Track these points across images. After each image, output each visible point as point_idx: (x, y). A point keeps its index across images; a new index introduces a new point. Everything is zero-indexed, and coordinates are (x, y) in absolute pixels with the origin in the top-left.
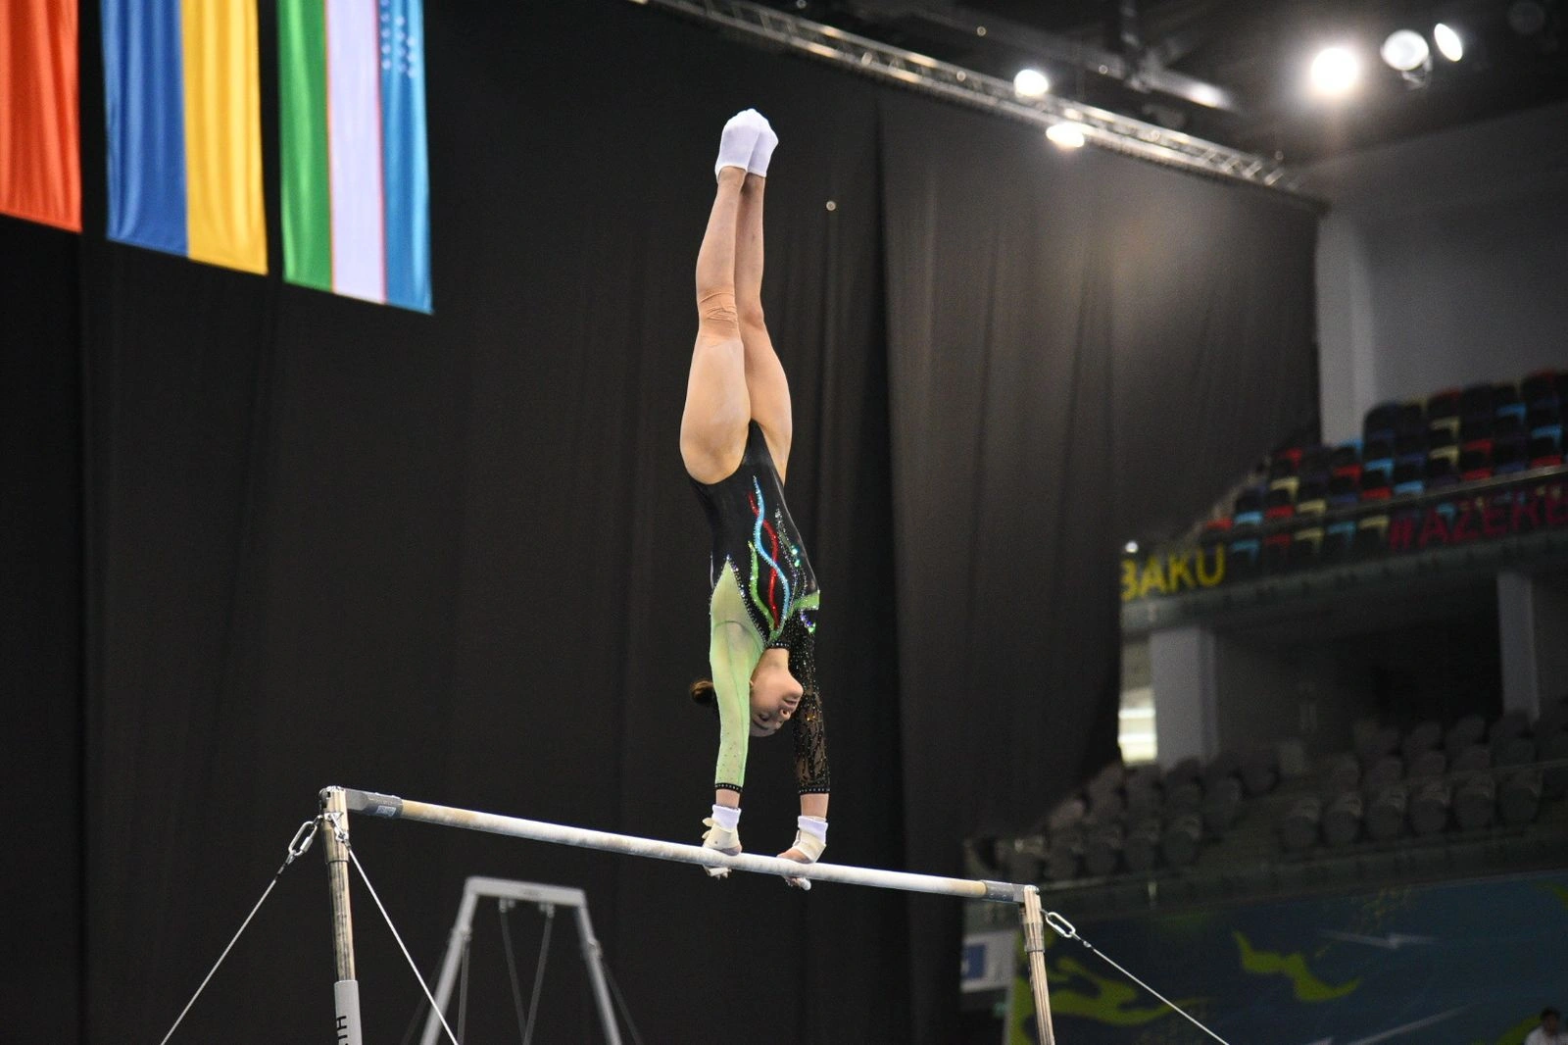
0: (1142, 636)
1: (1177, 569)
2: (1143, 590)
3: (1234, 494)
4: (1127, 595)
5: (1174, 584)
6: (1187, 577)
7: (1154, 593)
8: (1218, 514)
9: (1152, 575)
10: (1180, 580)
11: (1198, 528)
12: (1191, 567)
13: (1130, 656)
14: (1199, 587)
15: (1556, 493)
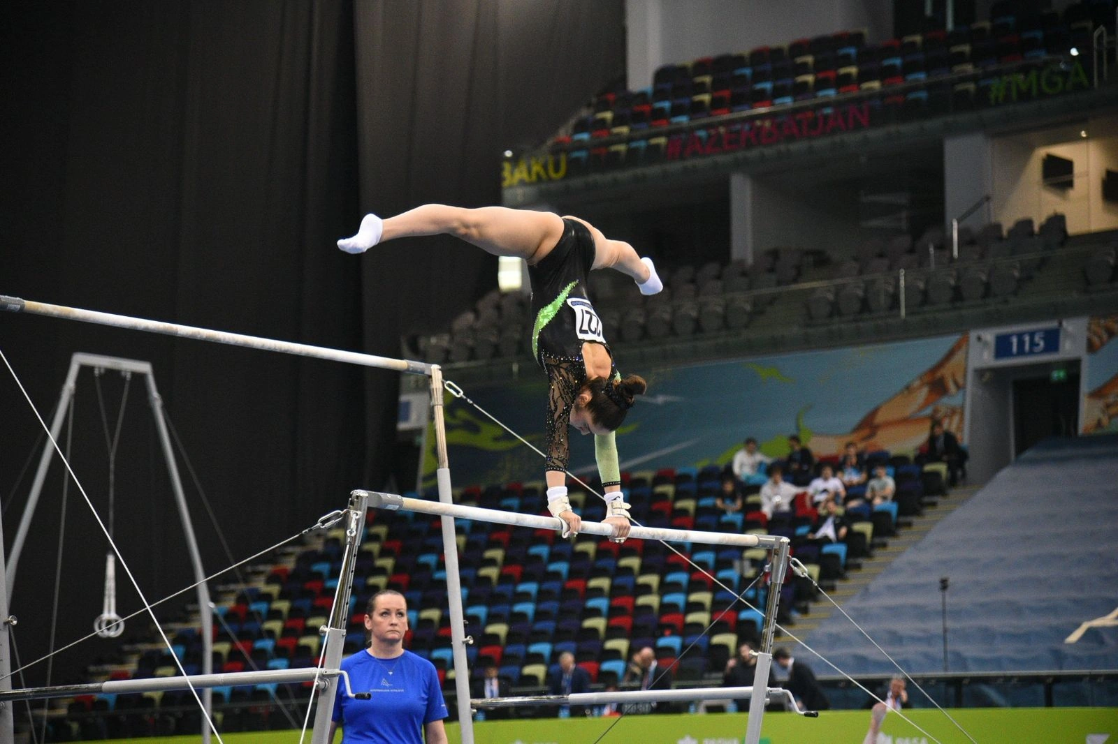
1: (536, 168)
2: (515, 181)
3: (573, 121)
4: (506, 183)
5: (534, 177)
6: (542, 173)
8: (563, 134)
10: (538, 175)
12: (545, 167)
15: (767, 124)
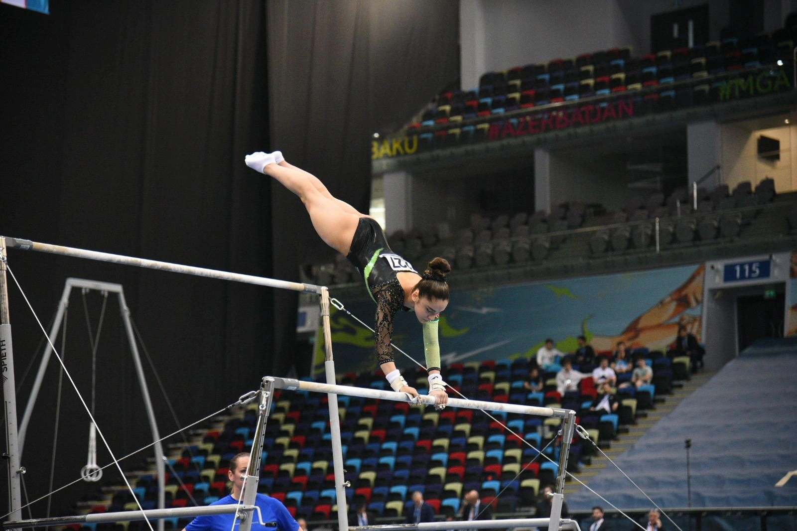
0: (380, 175)
1: (396, 146)
2: (381, 155)
3: (422, 112)
4: (374, 157)
5: (395, 152)
6: (400, 149)
7: (386, 156)
8: (415, 121)
9: (385, 148)
10: (398, 150)
11: (406, 127)
12: (402, 145)
13: (375, 184)
14: (406, 154)
15: (561, 114)
